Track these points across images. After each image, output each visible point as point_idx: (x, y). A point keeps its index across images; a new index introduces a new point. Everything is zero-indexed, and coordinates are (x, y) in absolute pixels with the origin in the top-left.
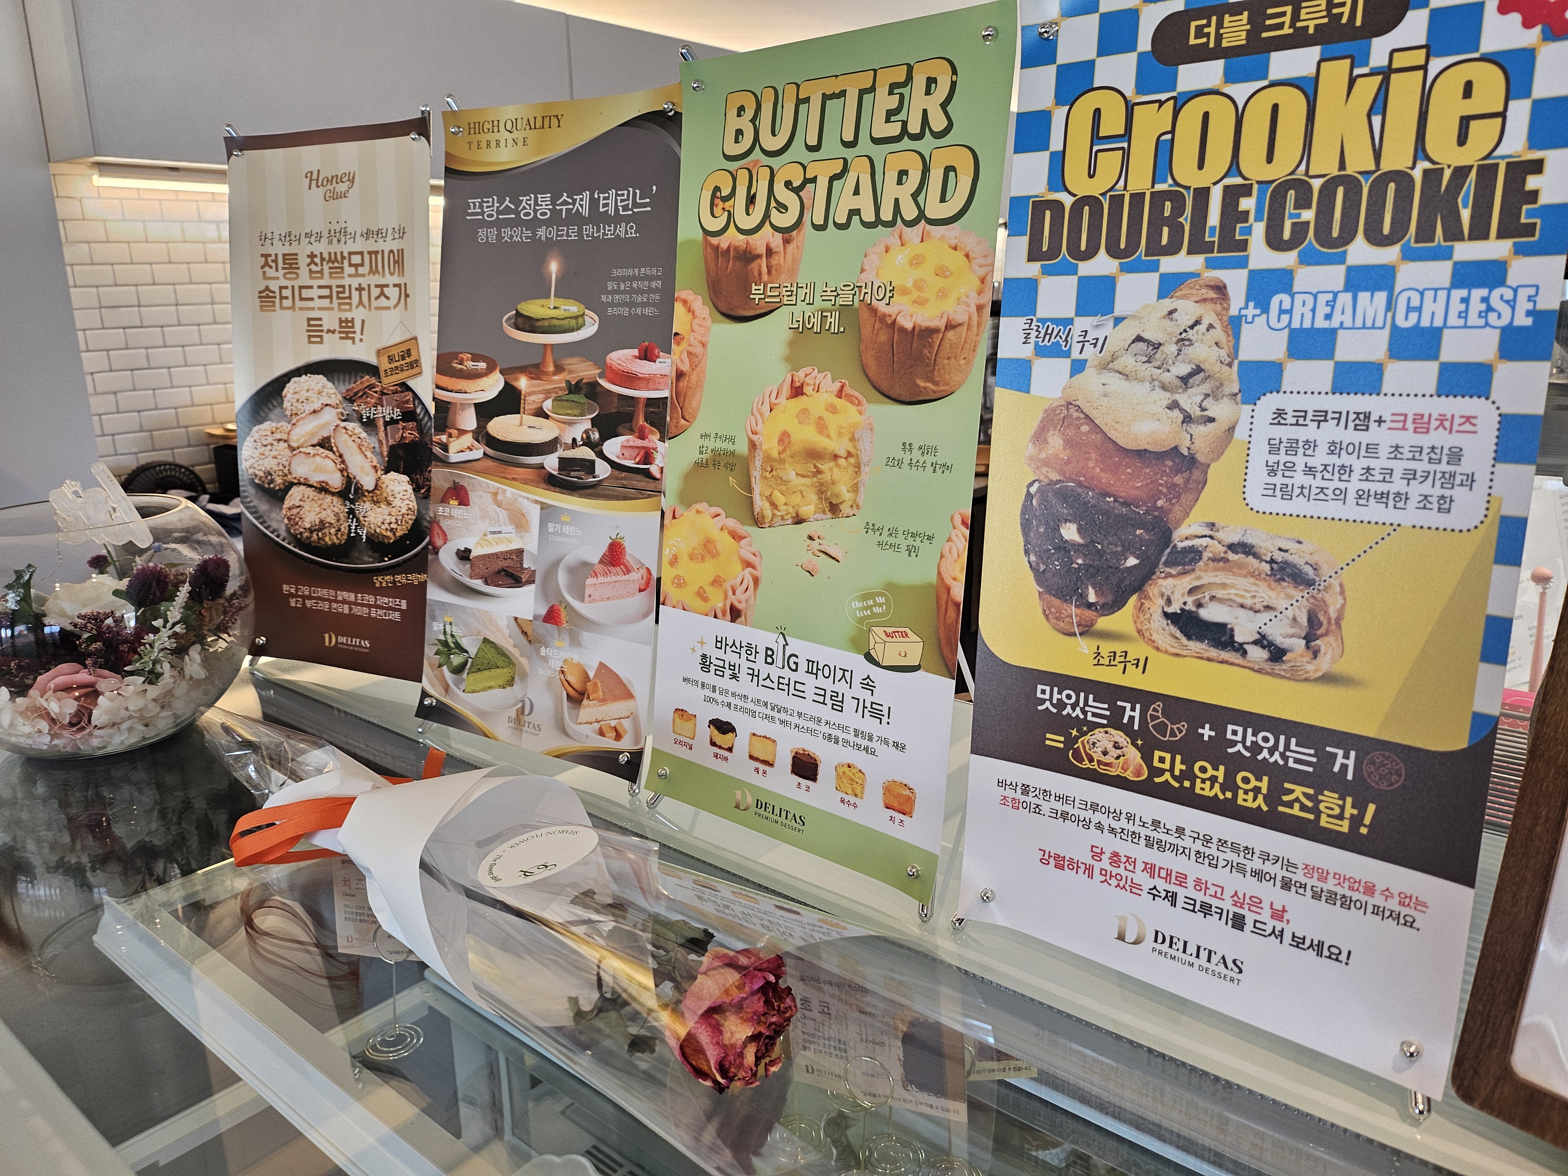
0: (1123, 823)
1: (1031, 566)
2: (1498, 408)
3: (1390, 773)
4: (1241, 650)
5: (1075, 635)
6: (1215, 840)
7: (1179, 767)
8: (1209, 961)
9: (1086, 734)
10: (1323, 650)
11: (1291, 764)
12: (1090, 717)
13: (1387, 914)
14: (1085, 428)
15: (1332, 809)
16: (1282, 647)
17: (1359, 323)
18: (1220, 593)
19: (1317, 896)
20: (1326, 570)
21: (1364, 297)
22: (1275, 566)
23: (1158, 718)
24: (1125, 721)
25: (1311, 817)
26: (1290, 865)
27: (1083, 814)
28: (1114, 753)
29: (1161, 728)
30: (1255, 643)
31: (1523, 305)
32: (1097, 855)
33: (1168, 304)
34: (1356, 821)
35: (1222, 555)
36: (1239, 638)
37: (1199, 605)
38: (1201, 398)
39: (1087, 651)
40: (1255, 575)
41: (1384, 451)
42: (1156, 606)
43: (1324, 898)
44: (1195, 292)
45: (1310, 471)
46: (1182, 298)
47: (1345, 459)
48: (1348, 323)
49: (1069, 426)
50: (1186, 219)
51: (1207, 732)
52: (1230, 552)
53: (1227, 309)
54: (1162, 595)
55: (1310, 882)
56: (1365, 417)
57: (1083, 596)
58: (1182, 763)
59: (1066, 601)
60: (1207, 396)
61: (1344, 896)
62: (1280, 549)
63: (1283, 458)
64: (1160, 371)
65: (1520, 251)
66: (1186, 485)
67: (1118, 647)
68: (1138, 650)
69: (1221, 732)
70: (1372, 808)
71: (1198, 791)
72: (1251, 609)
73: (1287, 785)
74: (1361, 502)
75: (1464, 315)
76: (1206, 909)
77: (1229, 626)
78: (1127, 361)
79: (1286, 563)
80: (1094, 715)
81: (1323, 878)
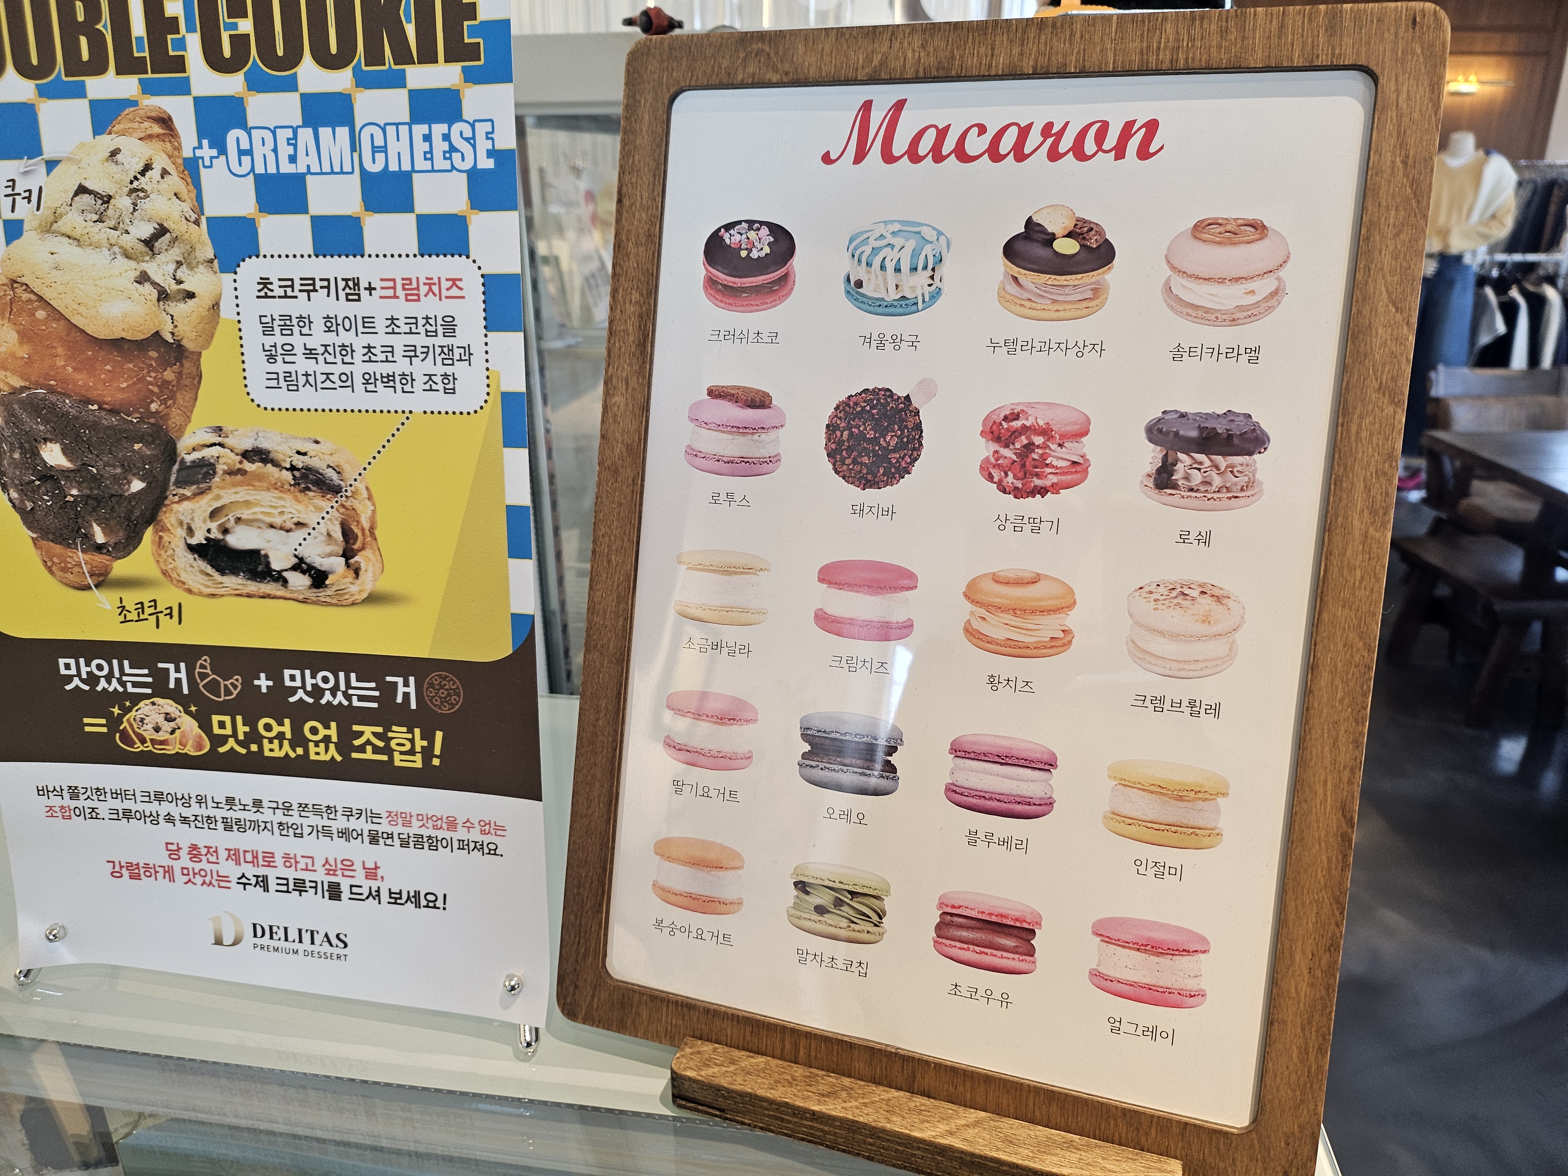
0: (195, 809)
1: (14, 506)
2: (479, 268)
3: (449, 695)
4: (280, 578)
5: (91, 588)
6: (295, 806)
7: (242, 729)
8: (313, 943)
9: (129, 710)
10: (363, 566)
11: (356, 703)
12: (130, 689)
13: (472, 846)
14: (41, 314)
15: (403, 745)
16: (323, 569)
17: (326, 168)
18: (245, 514)
19: (405, 844)
20: (350, 474)
21: (325, 132)
22: (297, 474)
23: (207, 675)
24: (172, 685)
25: (385, 758)
26: (374, 816)
27: (149, 808)
28: (167, 727)
29: (213, 687)
30: (294, 568)
31: (483, 145)
32: (174, 853)
33: (107, 142)
34: (427, 753)
35: (238, 466)
36: (276, 566)
37: (226, 531)
38: (172, 267)
39: (109, 607)
40: (278, 486)
41: (381, 325)
42: (177, 538)
43: (412, 844)
44: (136, 125)
45: (310, 353)
46: (123, 133)
47: (346, 338)
48: (315, 168)
49: (19, 314)
50: (105, 26)
51: (263, 683)
52: (245, 462)
53: (179, 149)
54: (181, 523)
55: (396, 830)
56: (355, 284)
57: (88, 537)
58: (244, 725)
59: (68, 546)
60: (179, 264)
61: (430, 837)
62: (298, 453)
63: (280, 340)
64: (118, 233)
65: (471, 77)
66: (178, 382)
67: (145, 596)
68: (168, 597)
69: (277, 678)
70: (439, 735)
71: (267, 753)
72: (281, 528)
73: (356, 728)
74: (370, 387)
75: (429, 156)
76: (300, 886)
77: (263, 552)
78: (73, 221)
79: (308, 469)
80: (135, 685)
81: (407, 824)
